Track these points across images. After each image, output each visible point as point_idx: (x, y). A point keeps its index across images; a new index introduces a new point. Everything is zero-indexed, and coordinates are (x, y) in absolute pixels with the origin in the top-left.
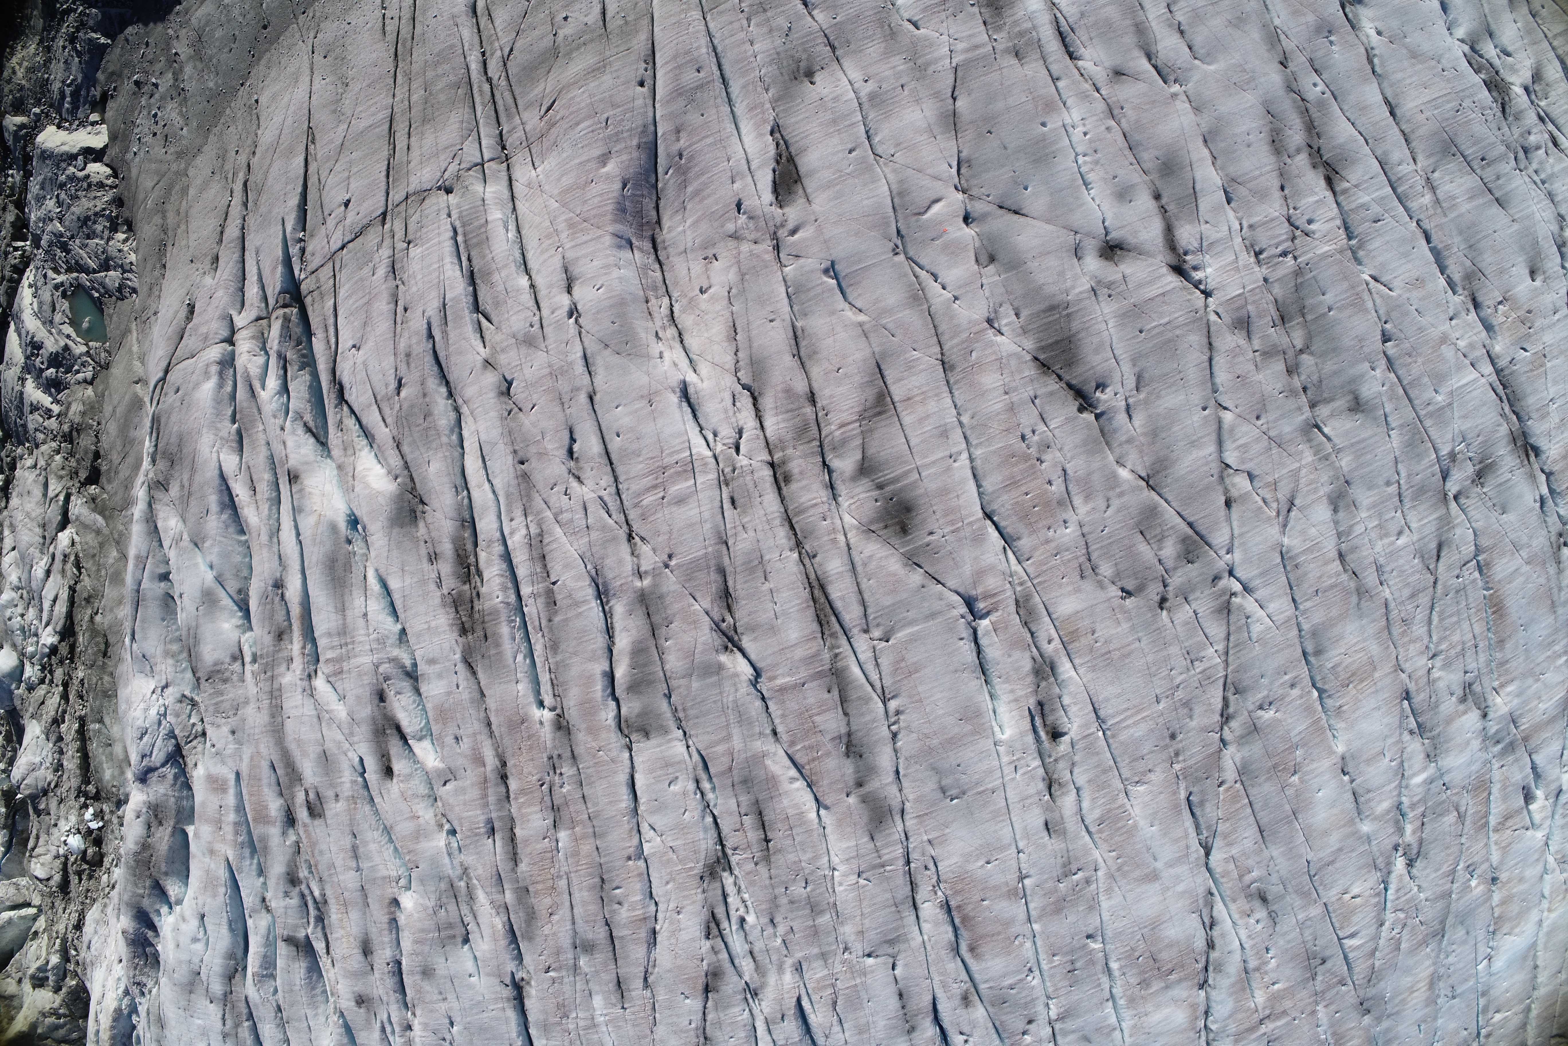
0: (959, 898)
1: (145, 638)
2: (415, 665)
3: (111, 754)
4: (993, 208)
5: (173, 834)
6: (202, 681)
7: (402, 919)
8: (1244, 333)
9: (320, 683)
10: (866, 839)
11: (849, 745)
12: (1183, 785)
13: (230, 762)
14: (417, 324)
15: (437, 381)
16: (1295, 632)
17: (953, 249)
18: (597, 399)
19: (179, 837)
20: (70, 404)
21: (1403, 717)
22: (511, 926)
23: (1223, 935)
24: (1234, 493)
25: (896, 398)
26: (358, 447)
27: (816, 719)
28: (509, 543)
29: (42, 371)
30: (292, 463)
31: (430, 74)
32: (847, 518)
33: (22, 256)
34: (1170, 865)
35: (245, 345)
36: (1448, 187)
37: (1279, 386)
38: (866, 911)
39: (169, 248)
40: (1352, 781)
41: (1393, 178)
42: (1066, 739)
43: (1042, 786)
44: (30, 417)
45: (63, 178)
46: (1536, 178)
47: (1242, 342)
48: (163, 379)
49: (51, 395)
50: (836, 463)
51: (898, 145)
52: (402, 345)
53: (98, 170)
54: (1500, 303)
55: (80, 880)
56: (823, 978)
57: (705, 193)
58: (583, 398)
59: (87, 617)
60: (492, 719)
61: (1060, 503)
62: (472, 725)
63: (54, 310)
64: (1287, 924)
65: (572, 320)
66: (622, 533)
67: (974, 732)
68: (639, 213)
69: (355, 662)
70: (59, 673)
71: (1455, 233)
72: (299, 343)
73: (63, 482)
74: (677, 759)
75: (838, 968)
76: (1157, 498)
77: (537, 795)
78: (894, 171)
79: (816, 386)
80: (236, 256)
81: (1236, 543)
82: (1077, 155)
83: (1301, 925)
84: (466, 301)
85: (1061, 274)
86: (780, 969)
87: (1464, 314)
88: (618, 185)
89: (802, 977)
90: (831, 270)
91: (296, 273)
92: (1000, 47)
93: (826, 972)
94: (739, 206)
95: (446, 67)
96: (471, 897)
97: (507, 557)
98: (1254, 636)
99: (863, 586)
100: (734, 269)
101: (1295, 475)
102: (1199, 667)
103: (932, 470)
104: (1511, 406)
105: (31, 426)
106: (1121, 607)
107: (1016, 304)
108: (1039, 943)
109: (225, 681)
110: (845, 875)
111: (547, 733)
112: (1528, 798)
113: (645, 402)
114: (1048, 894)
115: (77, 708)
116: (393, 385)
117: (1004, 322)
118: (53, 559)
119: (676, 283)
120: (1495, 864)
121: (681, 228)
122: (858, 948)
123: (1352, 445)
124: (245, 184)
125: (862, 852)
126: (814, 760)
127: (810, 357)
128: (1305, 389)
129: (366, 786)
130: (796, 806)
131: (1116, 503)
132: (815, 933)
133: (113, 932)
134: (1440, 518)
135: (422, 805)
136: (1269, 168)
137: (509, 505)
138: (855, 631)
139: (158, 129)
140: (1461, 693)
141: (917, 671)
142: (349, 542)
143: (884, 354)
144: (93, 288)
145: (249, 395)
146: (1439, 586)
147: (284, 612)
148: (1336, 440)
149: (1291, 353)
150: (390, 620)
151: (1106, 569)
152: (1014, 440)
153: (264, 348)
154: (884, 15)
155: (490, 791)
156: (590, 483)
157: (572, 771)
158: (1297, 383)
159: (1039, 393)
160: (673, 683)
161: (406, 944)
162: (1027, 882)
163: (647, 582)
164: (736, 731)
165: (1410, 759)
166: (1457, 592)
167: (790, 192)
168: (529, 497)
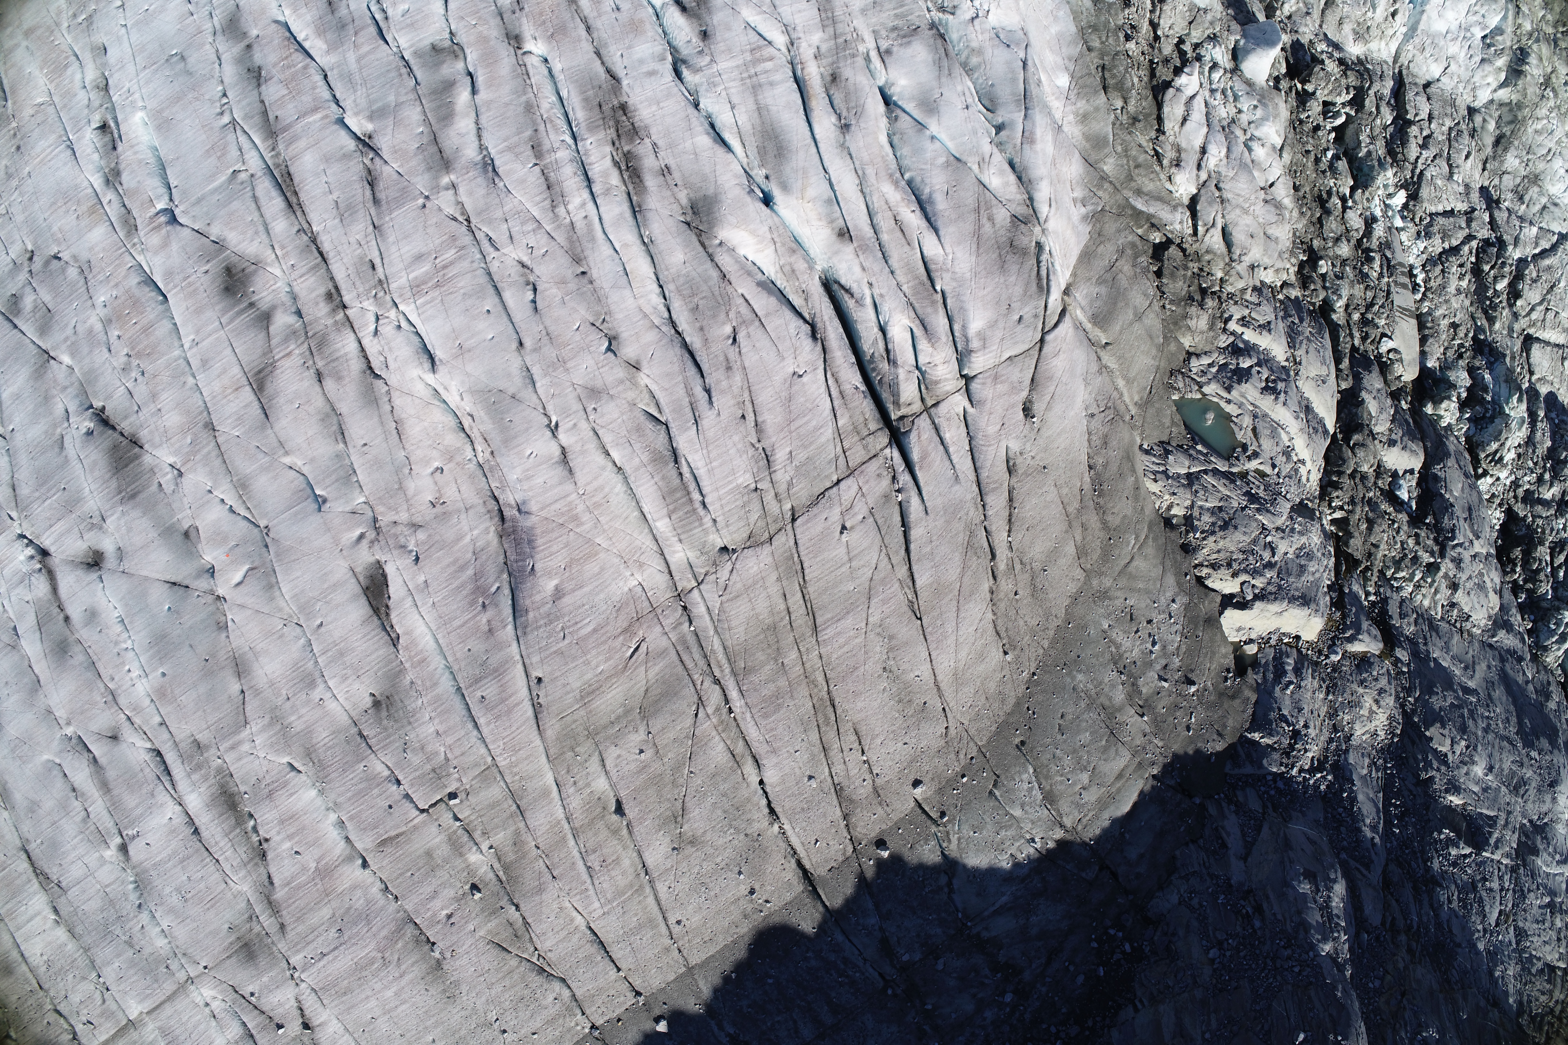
1: (1008, 63)
2: (676, 70)
4: (193, 585)
6: (927, 28)
9: (778, 38)
10: (241, 4)
11: (259, 77)
12: (10, 111)
14: (726, 402)
17: (219, 538)
18: (515, 345)
20: (1212, 330)
25: (248, 388)
26: (780, 275)
27: (286, 92)
28: (587, 195)
29: (1260, 366)
30: (846, 249)
31: (782, 683)
32: (277, 272)
35: (947, 375)
39: (1087, 486)
42: (95, 126)
43: (111, 83)
44: (1271, 319)
45: (1271, 574)
48: (1045, 333)
49: (1244, 341)
50: (292, 319)
51: (281, 637)
52: (738, 379)
53: (1225, 585)
57: (453, 568)
58: (528, 343)
59: (1135, 104)
60: (585, 35)
61: (110, 321)
62: (604, 25)
63: (1255, 430)
65: (554, 420)
66: (476, 223)
67: (160, 112)
68: (517, 543)
69: (739, 61)
70: (1169, 50)
74: (405, 33)
76: (42, 345)
78: (280, 610)
79: (317, 388)
80: (985, 475)
82: (133, 649)
84: (677, 431)
85: (130, 530)
88: (538, 568)
90: (321, 502)
91: (896, 454)
92: (213, 751)
94: (417, 559)
95: (765, 692)
97: (588, 183)
99: (257, 214)
100: (410, 493)
103: (211, 327)
105: (1268, 308)
106: (59, 244)
107: (162, 495)
109: (895, 29)
111: (527, 29)
113: (466, 346)
115: (1136, 16)
116: (740, 337)
117: (170, 476)
118: (1198, 165)
119: (472, 477)
121: (475, 532)
124: (993, 555)
126: (287, 58)
127: (327, 415)
130: (301, 17)
131: (69, 331)
137: (591, 230)
138: (261, 174)
139: (1145, 628)
141: (208, 151)
142: (767, 177)
143: (263, 428)
144: (1204, 455)
145: (929, 323)
147: (835, 102)
150: (711, 113)
151: (72, 272)
152: (149, 368)
153: (922, 372)
154: (321, 774)
156: (510, 262)
159: (135, 416)
160: (412, 96)
164: (353, 66)
167: (372, 578)
168: (570, 240)
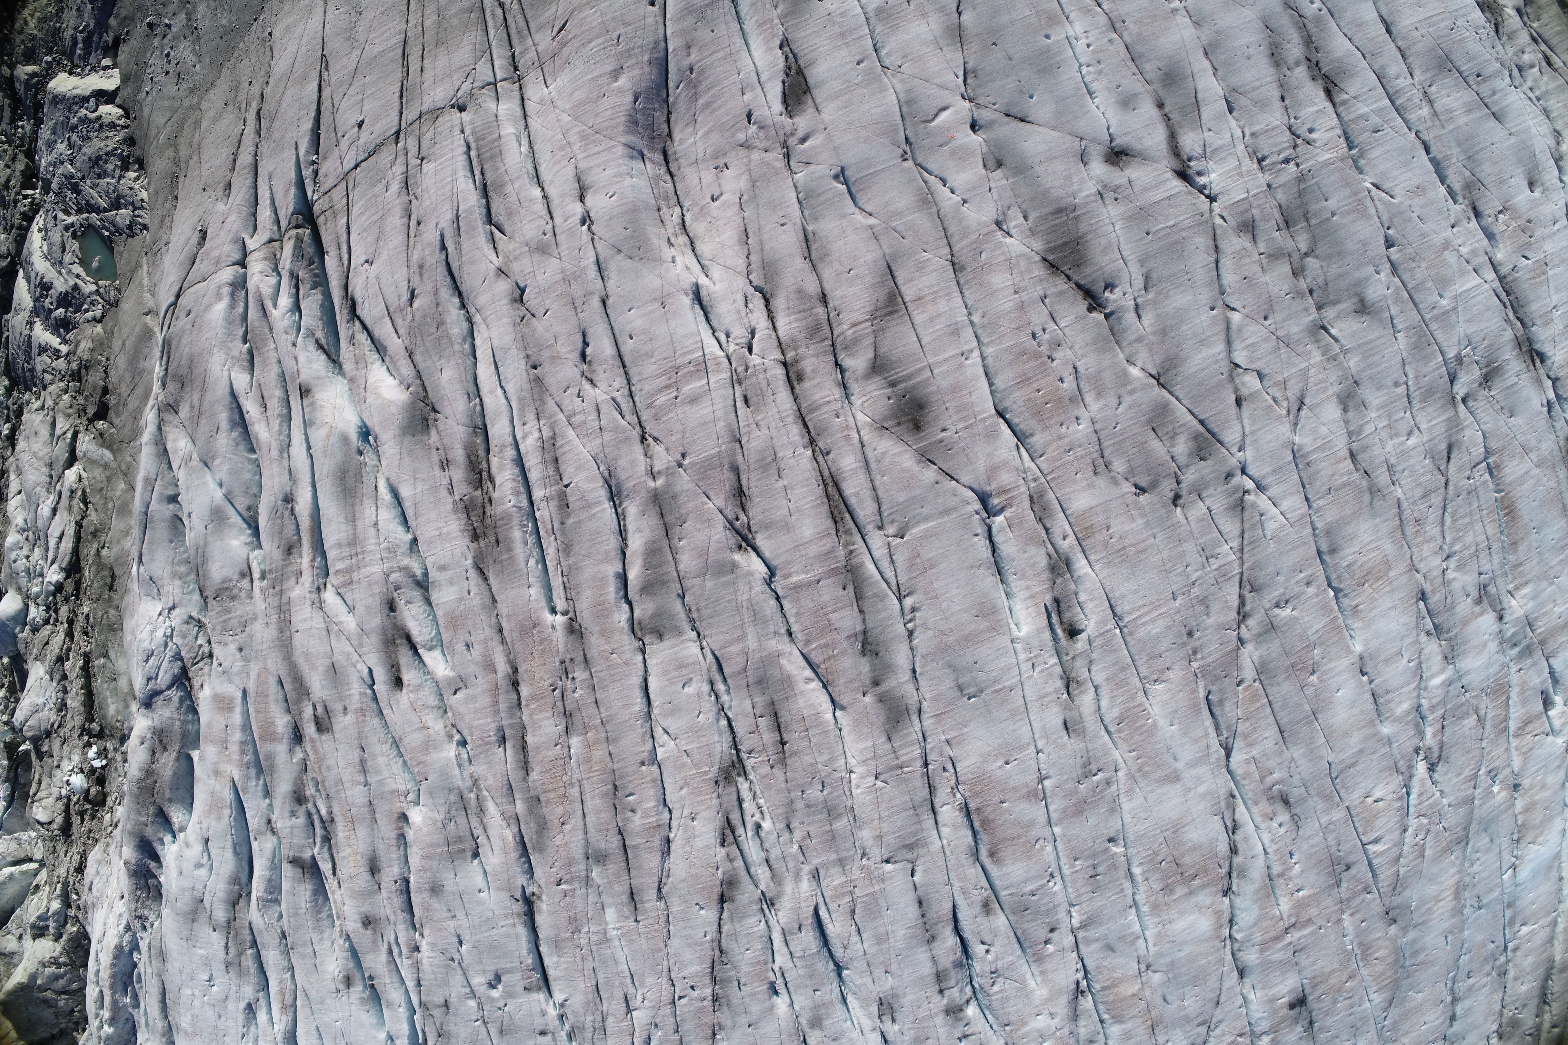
0: (978, 800)
1: (152, 560)
2: (426, 574)
3: (116, 689)
4: (1000, 116)
5: (178, 759)
6: (210, 600)
7: (410, 835)
8: (1249, 236)
9: (329, 595)
10: (884, 739)
11: (865, 643)
12: (1201, 683)
13: (237, 680)
14: (431, 236)
15: (450, 292)
16: (1309, 530)
17: (961, 155)
18: (609, 302)
19: (184, 762)
20: (79, 342)
21: (1420, 618)
22: (522, 837)
23: (1246, 839)
24: (1244, 392)
25: (907, 298)
26: (369, 360)
27: (832, 616)
28: (522, 447)
29: (51, 311)
30: (304, 377)
32: (860, 416)
33: (32, 204)
34: (1191, 765)
35: (257, 266)
36: (1446, 100)
37: (1286, 288)
38: (884, 814)
39: (181, 179)
40: (1371, 682)
41: (1391, 92)
42: (1083, 636)
43: (1059, 684)
44: (39, 359)
45: (74, 121)
46: (1531, 94)
47: (1248, 244)
48: (175, 304)
49: (59, 336)
50: (847, 362)
51: (905, 56)
52: (415, 257)
53: (109, 111)
54: (1500, 212)
55: (83, 820)
56: (842, 885)
57: (715, 105)
58: (596, 302)
59: (93, 552)
60: (504, 625)
61: (1072, 400)
62: (483, 631)
63: (64, 251)
64: (1310, 827)
65: (585, 227)
66: (635, 434)
67: (991, 629)
68: (651, 126)
69: (364, 571)
70: (64, 611)
71: (1453, 144)
72: (311, 263)
73: (71, 420)
74: (691, 660)
75: (856, 874)
76: (1168, 395)
77: (550, 700)
78: (902, 81)
79: (827, 287)
80: (249, 182)
81: (1248, 440)
82: (1081, 65)
83: (1325, 829)
84: (479, 213)
85: (1068, 178)
86: (797, 877)
87: (1465, 222)
88: (630, 99)
89: (819, 885)
90: (841, 176)
91: (309, 194)
93: (843, 879)
94: (749, 116)
96: (481, 809)
97: (519, 462)
98: (1269, 534)
99: (877, 483)
100: (745, 177)
101: (1304, 374)
102: (1215, 563)
103: (944, 368)
104: (1515, 312)
105: (39, 368)
106: (1136, 503)
107: (1024, 206)
108: (1060, 847)
109: (233, 598)
110: (862, 777)
111: (559, 638)
112: (1547, 703)
113: (658, 304)
114: (1069, 795)
115: (82, 644)
116: (406, 296)
117: (1012, 224)
118: (60, 497)
119: (688, 193)
120: (1516, 770)
121: (692, 140)
122: (876, 853)
123: (1360, 346)
124: (258, 113)
125: (879, 752)
126: (829, 658)
127: (821, 259)
128: (1311, 292)
129: (375, 699)
130: (812, 706)
131: (1127, 400)
132: (832, 838)
133: (115, 870)
134: (1449, 420)
135: (432, 716)
136: (1268, 79)
137: (522, 409)
138: (870, 527)
139: (171, 68)
140: (1476, 594)
141: (932, 567)
142: (361, 453)
143: (894, 256)
144: (104, 227)
145: (261, 315)
146: (1451, 487)
147: (294, 527)
148: (1343, 341)
149: (1296, 257)
150: (401, 529)
151: (1119, 466)
152: (1024, 338)
153: (276, 269)
155: (501, 698)
156: (603, 385)
157: (585, 675)
158: (1303, 285)
159: (1048, 292)
160: (687, 583)
161: (415, 860)
162: (1047, 783)
163: (660, 482)
164: (750, 631)
165: (1428, 660)
166: (1469, 493)
167: (799, 102)
168: (542, 401)
